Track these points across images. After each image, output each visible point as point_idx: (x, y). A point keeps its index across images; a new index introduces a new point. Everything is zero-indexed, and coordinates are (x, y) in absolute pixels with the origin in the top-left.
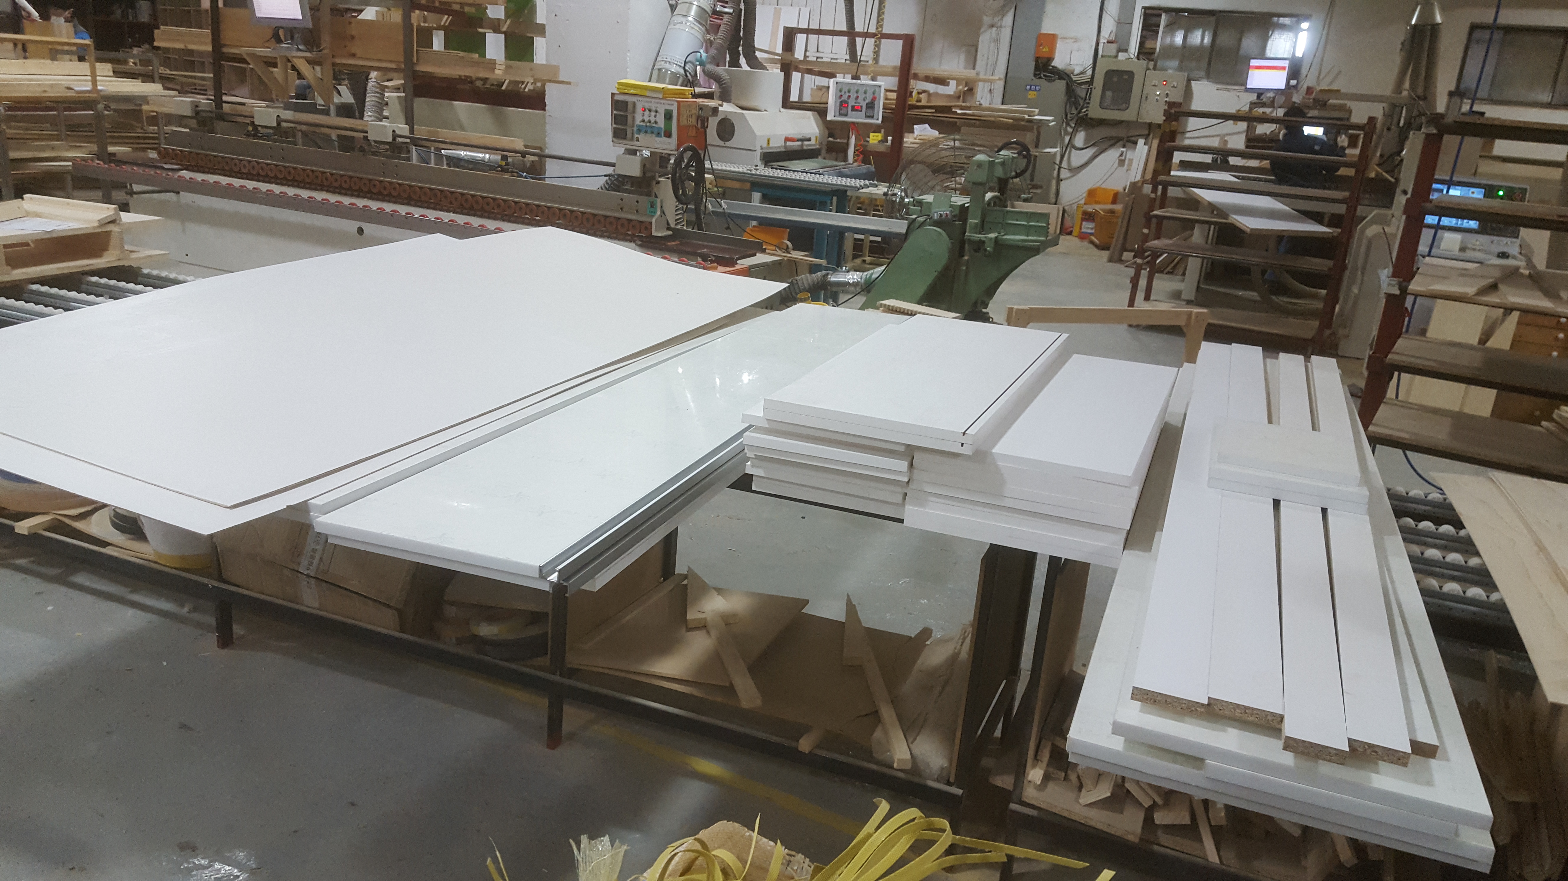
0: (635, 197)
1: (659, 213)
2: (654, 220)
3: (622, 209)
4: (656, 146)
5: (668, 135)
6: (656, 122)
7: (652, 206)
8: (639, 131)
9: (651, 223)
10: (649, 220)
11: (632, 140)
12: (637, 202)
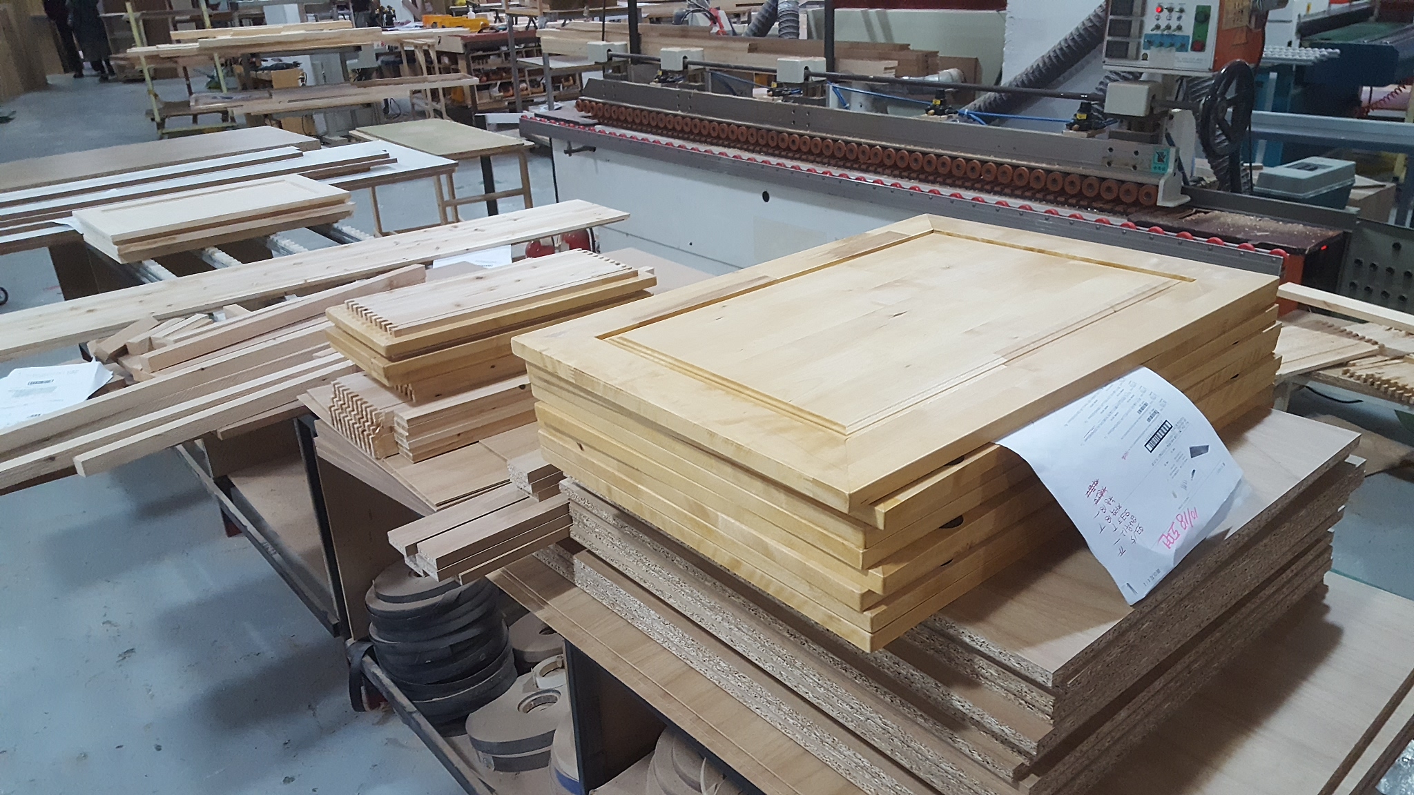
0: (1134, 146)
1: (1170, 170)
2: (1162, 182)
3: (1109, 164)
4: (1177, 65)
5: (1199, 46)
6: (1179, 28)
7: (1160, 160)
8: (1150, 43)
9: (1157, 186)
10: (1153, 181)
11: (1137, 58)
12: (1136, 153)
